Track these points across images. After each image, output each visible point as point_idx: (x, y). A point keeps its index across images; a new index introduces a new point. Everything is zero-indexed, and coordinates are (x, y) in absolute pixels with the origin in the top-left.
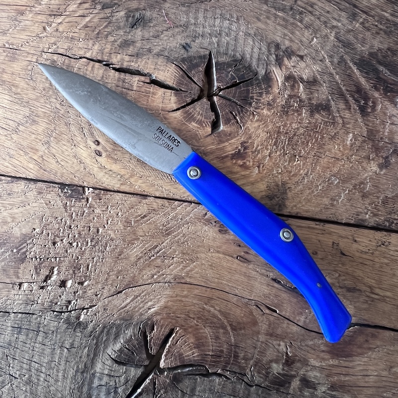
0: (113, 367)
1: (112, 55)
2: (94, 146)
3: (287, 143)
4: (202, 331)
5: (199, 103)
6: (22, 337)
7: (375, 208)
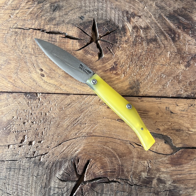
0: (60, 183)
1: (45, 26)
2: (40, 72)
3: (137, 60)
4: (104, 160)
5: (91, 45)
6: (12, 173)
7: (186, 88)
